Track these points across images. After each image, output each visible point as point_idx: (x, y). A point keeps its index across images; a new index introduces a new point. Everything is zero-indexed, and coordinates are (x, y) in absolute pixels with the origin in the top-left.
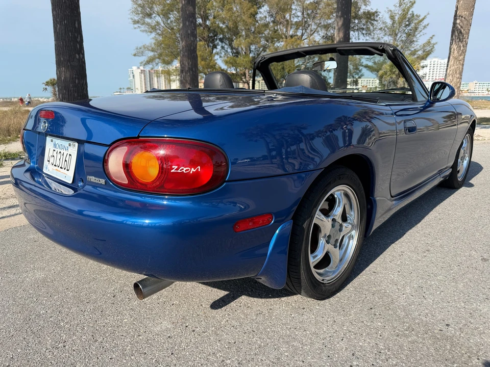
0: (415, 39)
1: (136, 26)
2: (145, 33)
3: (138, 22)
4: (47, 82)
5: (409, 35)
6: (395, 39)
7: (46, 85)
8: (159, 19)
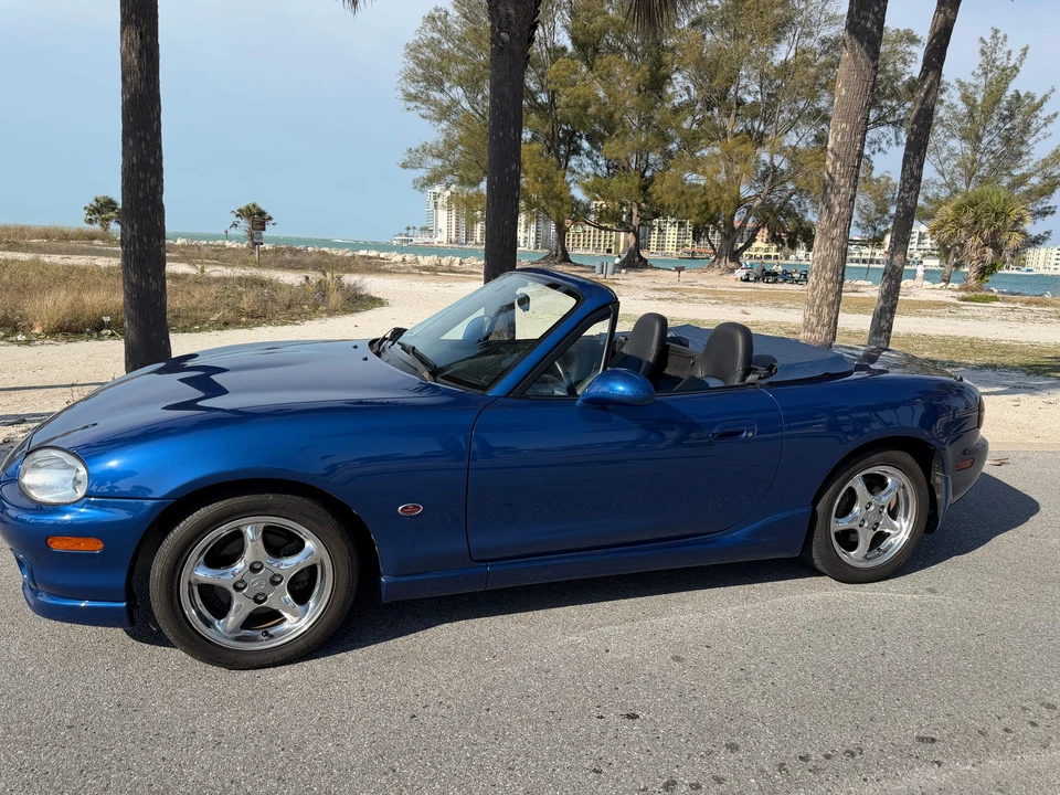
0: (1024, 149)
1: (412, 105)
2: (428, 121)
3: (415, 98)
4: (240, 210)
5: (1007, 140)
6: (975, 150)
7: (238, 216)
8: (458, 92)
